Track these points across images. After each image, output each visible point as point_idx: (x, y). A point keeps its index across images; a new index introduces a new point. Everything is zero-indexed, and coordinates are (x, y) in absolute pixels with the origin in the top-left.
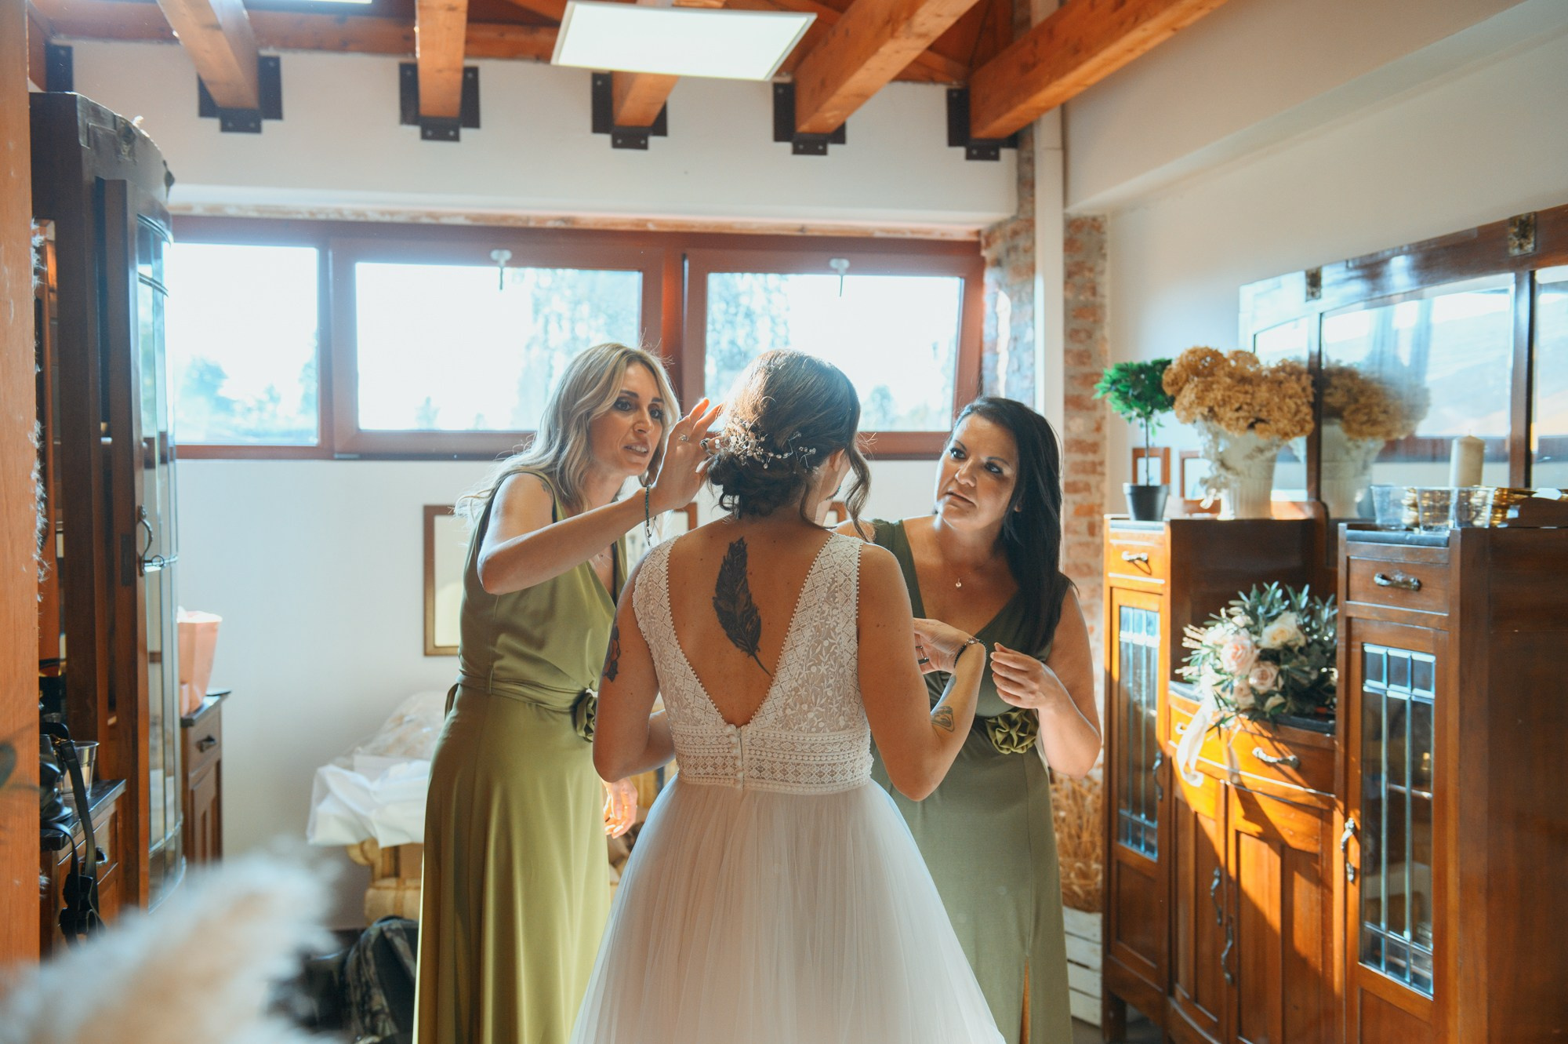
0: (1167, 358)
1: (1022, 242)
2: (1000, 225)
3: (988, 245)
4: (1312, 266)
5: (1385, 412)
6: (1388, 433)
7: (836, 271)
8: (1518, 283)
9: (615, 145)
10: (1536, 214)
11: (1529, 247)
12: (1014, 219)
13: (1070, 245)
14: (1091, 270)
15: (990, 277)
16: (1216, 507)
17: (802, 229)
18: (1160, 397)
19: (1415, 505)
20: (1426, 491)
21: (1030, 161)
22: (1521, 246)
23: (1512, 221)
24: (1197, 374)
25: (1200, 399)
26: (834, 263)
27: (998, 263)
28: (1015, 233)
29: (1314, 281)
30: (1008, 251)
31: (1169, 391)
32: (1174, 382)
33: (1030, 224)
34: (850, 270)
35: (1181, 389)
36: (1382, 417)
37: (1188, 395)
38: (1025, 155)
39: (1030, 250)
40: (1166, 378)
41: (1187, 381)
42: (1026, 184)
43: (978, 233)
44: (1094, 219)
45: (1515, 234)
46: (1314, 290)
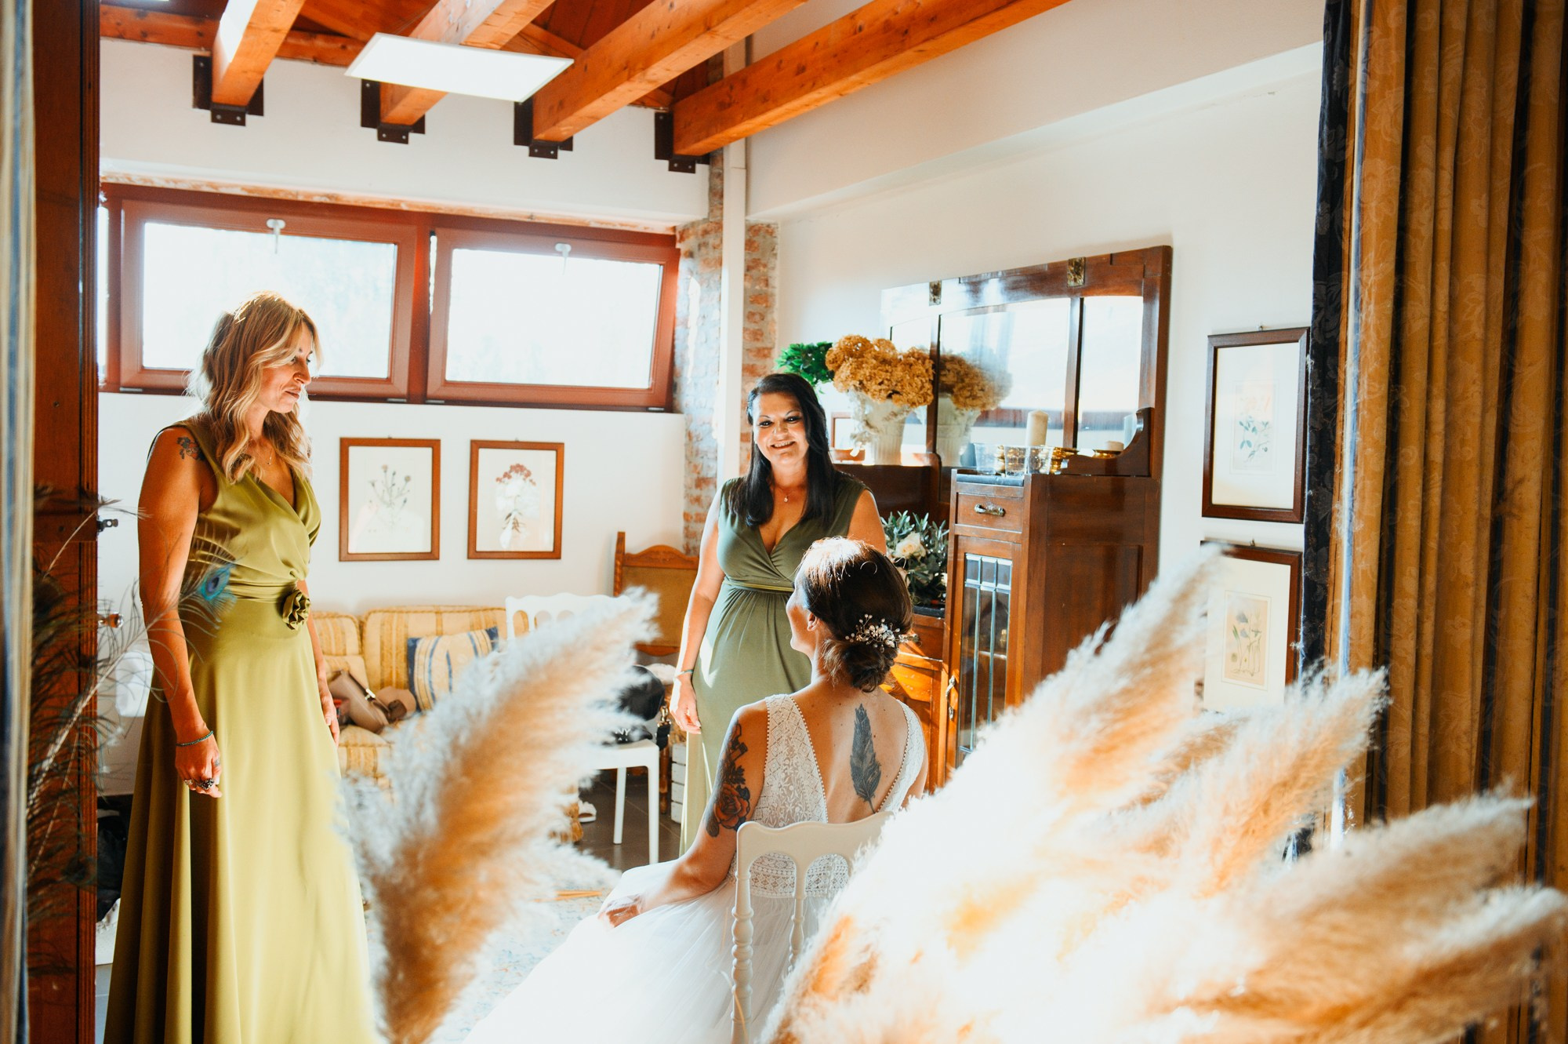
0: (828, 342)
1: (711, 239)
2: (693, 224)
3: (682, 239)
4: (935, 280)
5: (982, 390)
6: (984, 405)
7: (560, 253)
8: (1072, 305)
9: (380, 138)
10: (1085, 258)
11: (1080, 281)
12: (704, 220)
13: (749, 245)
14: (765, 266)
15: (684, 264)
16: (861, 456)
17: (531, 217)
18: (823, 371)
19: (1003, 458)
20: (1010, 448)
21: (720, 176)
22: (1075, 280)
23: (1070, 262)
24: (851, 355)
25: (854, 374)
26: (559, 247)
27: (690, 255)
28: (706, 232)
29: (936, 290)
30: (700, 246)
31: (830, 367)
32: (834, 361)
33: (719, 226)
34: (571, 254)
35: (839, 366)
36: (980, 394)
37: (845, 371)
38: (716, 171)
39: (718, 247)
40: (829, 357)
41: (844, 360)
42: (716, 194)
43: (674, 229)
44: (768, 226)
45: (1072, 271)
46: (936, 297)
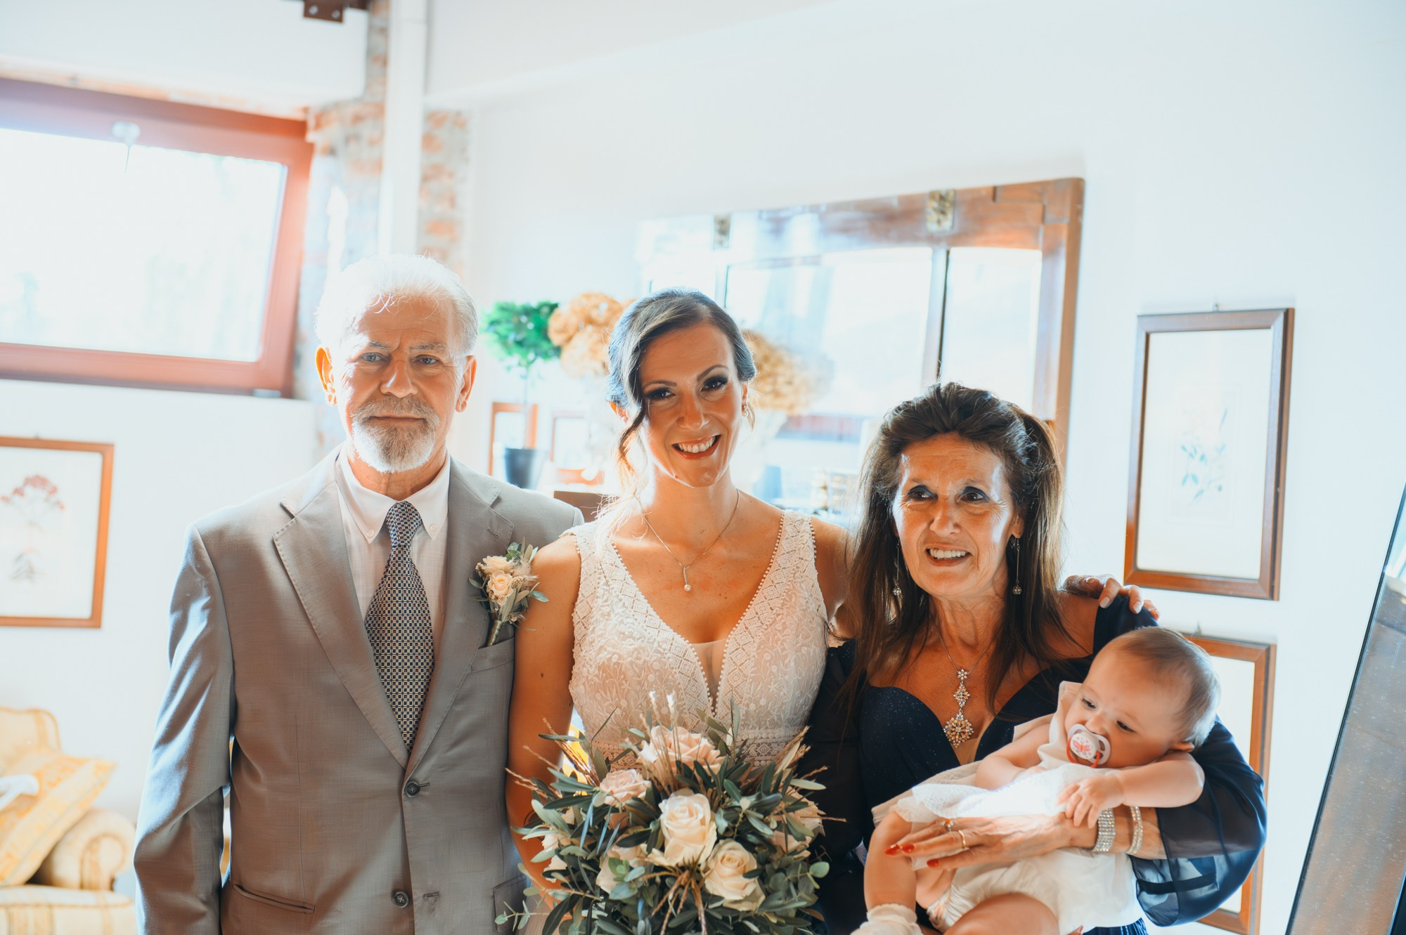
0: (553, 301)
1: (366, 130)
2: (337, 105)
3: (318, 126)
4: (722, 212)
5: (790, 383)
6: (791, 407)
7: (121, 140)
8: (934, 260)
10: (955, 191)
11: (947, 224)
12: (358, 100)
13: (428, 141)
14: (451, 175)
15: (319, 165)
16: (599, 479)
17: (74, 79)
18: (545, 346)
19: (825, 488)
20: (837, 475)
21: (384, 31)
22: (939, 222)
23: (932, 195)
24: (590, 321)
25: (594, 352)
26: (119, 128)
27: (331, 151)
28: (358, 119)
29: (723, 228)
30: (348, 140)
31: (556, 339)
32: (563, 331)
33: (379, 110)
34: (141, 140)
35: (569, 339)
36: (785, 389)
37: (583, 342)
38: (378, 22)
39: (376, 142)
40: (554, 324)
41: (578, 330)
42: (377, 59)
43: (306, 110)
44: (459, 114)
45: (935, 210)
46: (723, 238)
